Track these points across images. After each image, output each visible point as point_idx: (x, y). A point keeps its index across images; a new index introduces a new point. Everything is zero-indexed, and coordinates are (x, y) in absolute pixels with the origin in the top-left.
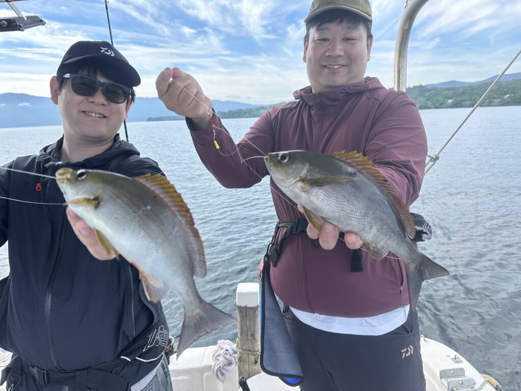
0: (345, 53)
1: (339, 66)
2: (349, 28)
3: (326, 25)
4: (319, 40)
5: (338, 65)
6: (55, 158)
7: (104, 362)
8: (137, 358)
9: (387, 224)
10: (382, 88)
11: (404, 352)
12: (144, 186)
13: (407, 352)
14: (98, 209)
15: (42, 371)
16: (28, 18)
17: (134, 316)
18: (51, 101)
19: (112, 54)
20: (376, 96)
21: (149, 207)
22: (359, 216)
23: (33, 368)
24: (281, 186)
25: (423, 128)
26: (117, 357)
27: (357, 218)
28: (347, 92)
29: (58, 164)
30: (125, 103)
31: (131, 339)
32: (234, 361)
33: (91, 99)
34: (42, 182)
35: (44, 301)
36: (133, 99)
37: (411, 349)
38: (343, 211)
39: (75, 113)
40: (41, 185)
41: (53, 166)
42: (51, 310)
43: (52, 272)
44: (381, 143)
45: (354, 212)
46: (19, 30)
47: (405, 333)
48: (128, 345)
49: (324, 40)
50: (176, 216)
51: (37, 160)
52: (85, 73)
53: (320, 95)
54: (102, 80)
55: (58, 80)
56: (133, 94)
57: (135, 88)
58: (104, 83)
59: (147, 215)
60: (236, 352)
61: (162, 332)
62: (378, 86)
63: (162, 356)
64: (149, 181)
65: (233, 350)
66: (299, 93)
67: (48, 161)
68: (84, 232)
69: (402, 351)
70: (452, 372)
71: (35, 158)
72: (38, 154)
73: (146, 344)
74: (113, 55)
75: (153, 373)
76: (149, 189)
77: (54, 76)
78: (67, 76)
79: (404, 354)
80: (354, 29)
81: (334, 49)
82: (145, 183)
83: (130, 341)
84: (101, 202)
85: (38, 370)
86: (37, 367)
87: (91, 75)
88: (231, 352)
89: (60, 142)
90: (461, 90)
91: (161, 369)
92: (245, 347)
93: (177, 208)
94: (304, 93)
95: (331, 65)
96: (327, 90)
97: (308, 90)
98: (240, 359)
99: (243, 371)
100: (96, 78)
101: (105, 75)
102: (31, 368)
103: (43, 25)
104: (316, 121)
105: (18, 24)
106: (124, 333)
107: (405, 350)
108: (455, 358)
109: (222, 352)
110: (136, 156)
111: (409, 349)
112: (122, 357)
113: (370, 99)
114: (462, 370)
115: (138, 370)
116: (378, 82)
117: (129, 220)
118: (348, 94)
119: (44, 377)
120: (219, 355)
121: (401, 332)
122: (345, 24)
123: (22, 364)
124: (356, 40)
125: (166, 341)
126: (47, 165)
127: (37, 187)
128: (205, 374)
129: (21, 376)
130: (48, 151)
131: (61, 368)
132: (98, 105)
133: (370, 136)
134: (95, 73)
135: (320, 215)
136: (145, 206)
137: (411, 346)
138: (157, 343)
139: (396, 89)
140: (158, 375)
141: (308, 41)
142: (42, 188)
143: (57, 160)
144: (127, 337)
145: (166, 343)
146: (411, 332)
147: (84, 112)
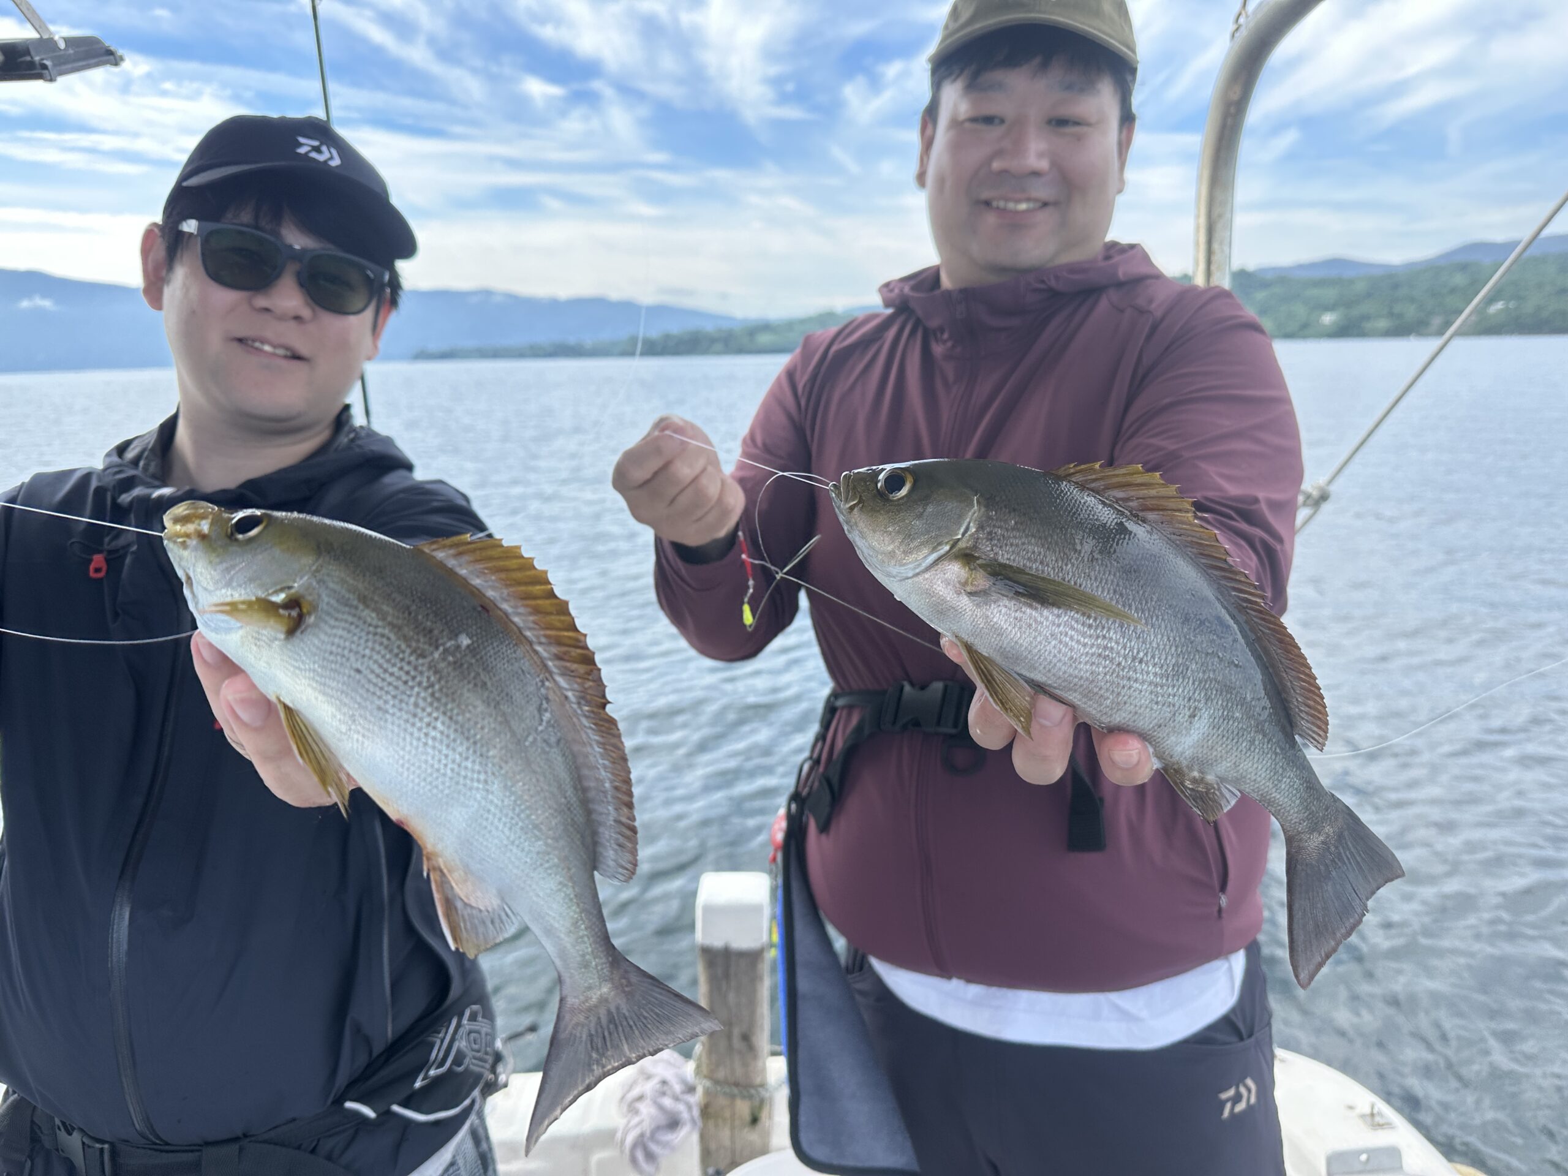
0: (1055, 164)
1: (1031, 205)
2: (1069, 87)
3: (999, 75)
4: (974, 120)
5: (1028, 200)
6: (154, 476)
7: (294, 1120)
8: (396, 1108)
9: (1243, 702)
10: (1158, 276)
11: (1227, 1100)
12: (451, 572)
13: (1237, 1098)
14: (296, 640)
15: (98, 1146)
16: (68, 41)
17: (391, 974)
18: (145, 301)
19: (331, 158)
20: (1141, 301)
21: (465, 641)
22: (1155, 674)
23: (70, 1134)
24: (889, 575)
25: (1286, 400)
26: (333, 1103)
27: (1151, 683)
28: (1050, 290)
29: (161, 497)
30: (369, 314)
31: (378, 1048)
32: (685, 1115)
33: (261, 301)
34: (110, 552)
35: (106, 926)
36: (394, 302)
37: (1249, 1090)
38: (1106, 658)
39: (215, 341)
40: (107, 561)
41: (145, 500)
42: (129, 953)
43: (135, 833)
44: (1164, 444)
45: (1141, 662)
46: (39, 76)
47: (1234, 1039)
48: (368, 1066)
49: (989, 120)
50: (551, 673)
51: (94, 484)
52: (246, 217)
53: (968, 295)
54: (297, 240)
55: (163, 236)
56: (395, 285)
57: (402, 266)
58: (304, 251)
59: (457, 665)
60: (691, 1089)
61: (474, 1026)
62: (1143, 270)
63: (473, 1102)
64: (466, 558)
65: (684, 1082)
66: (897, 291)
67: (128, 484)
68: (244, 716)
69: (1224, 1096)
70: (1364, 1157)
71: (87, 477)
72: (98, 463)
73: (423, 1065)
74: (336, 162)
75: (445, 1155)
76: (464, 583)
77: (155, 225)
78: (190, 226)
79: (1228, 1106)
80: (1082, 90)
81: (1018, 147)
82: (451, 563)
83: (376, 1052)
84: (309, 613)
85: (86, 1140)
86: (81, 1130)
87: (263, 223)
88: (678, 1088)
89: (168, 429)
90: (1360, 287)
91: (469, 1145)
92: (721, 1074)
93: (554, 650)
94: (914, 288)
95: (1007, 200)
96: (993, 279)
97: (927, 280)
98: (706, 1111)
99: (713, 1146)
100: (277, 235)
101: (309, 226)
102: (62, 1134)
103: (116, 64)
104: (951, 376)
105: (37, 59)
106: (358, 1030)
107: (1231, 1092)
108: (1372, 1115)
109: (649, 1087)
110: (402, 473)
111: (1243, 1090)
112: (349, 1105)
113: (1122, 311)
114: (1394, 1153)
115: (398, 1146)
116: (1146, 258)
117: (399, 678)
118: (1054, 295)
119: (102, 1163)
120: (640, 1098)
121: (1220, 1037)
122: (1056, 74)
123: (32, 1122)
124: (1088, 124)
125: (486, 1053)
126: (125, 498)
127: (92, 567)
128: (597, 1157)
129: (31, 1157)
130: (130, 454)
131: (158, 1137)
132: (282, 318)
133: (1126, 425)
134: (277, 217)
135: (1024, 672)
136: (455, 635)
137: (1249, 1082)
138: (458, 1061)
139: (1200, 281)
140: (460, 1162)
141: (935, 122)
142: (107, 572)
143: (157, 483)
144: (368, 1041)
145: (485, 1061)
146: (1250, 1035)
147: (240, 340)
